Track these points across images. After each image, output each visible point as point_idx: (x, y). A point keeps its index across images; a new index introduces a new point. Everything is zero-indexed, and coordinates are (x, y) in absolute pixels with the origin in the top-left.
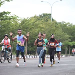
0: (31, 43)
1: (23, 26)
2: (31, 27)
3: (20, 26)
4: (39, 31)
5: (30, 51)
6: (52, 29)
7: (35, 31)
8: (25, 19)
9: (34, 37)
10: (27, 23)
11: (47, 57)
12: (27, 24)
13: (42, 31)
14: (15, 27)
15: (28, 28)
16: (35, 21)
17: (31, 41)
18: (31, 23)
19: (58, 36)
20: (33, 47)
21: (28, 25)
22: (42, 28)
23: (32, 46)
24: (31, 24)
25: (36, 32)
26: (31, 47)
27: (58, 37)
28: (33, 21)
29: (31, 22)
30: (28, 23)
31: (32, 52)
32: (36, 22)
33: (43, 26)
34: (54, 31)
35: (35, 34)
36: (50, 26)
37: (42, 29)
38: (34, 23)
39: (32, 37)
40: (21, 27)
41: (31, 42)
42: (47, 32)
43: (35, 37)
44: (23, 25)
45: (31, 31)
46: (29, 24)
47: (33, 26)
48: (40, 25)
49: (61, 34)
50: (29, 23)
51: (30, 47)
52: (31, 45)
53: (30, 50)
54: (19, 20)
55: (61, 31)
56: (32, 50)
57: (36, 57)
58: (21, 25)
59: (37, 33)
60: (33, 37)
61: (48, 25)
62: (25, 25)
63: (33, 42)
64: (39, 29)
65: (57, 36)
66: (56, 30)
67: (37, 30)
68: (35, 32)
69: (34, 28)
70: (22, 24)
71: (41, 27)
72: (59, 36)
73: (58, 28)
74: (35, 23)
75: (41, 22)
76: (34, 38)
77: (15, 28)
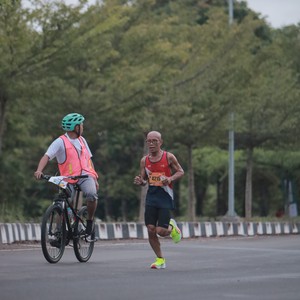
0: (117, 151)
1: (55, 50)
2: (103, 58)
3: (35, 51)
4: (153, 81)
5: (111, 199)
6: (232, 66)
7: (132, 80)
8: (64, 9)
9: (124, 115)
10: (82, 34)
11: (204, 235)
12: (81, 39)
13: (171, 83)
14: (9, 56)
15: (90, 63)
16: (128, 18)
17: (119, 143)
18: (106, 32)
19: (270, 110)
20: (127, 177)
21: (85, 48)
22: (172, 62)
23: (121, 172)
24: (106, 36)
25: (138, 85)
26: (114, 174)
27: (273, 115)
28: (115, 21)
29: (106, 26)
30: (86, 36)
31: (124, 203)
32: (133, 29)
33: (175, 53)
34: (245, 79)
35: (131, 98)
36: (218, 51)
37: (174, 71)
38: (121, 34)
39: (110, 115)
40: (41, 60)
41: (118, 147)
42: (204, 87)
43: (130, 118)
44: (57, 43)
45: (108, 82)
46: (90, 40)
47: (116, 54)
48: (156, 46)
49: (290, 97)
50: (92, 33)
51: (113, 178)
52: (118, 167)
53: (111, 193)
54: (30, 17)
55: (287, 81)
56: (120, 192)
57: (133, 234)
58: (44, 47)
59: (141, 92)
60: (116, 115)
61: (212, 47)
62: (67, 45)
63: (128, 144)
64: (154, 68)
65: (265, 107)
66: (257, 73)
67: (140, 75)
68: (132, 84)
69: (124, 62)
70: (48, 38)
71: (167, 56)
72: (277, 107)
73: (268, 62)
74: (128, 33)
75: (162, 26)
76: (123, 119)
77: (8, 66)
